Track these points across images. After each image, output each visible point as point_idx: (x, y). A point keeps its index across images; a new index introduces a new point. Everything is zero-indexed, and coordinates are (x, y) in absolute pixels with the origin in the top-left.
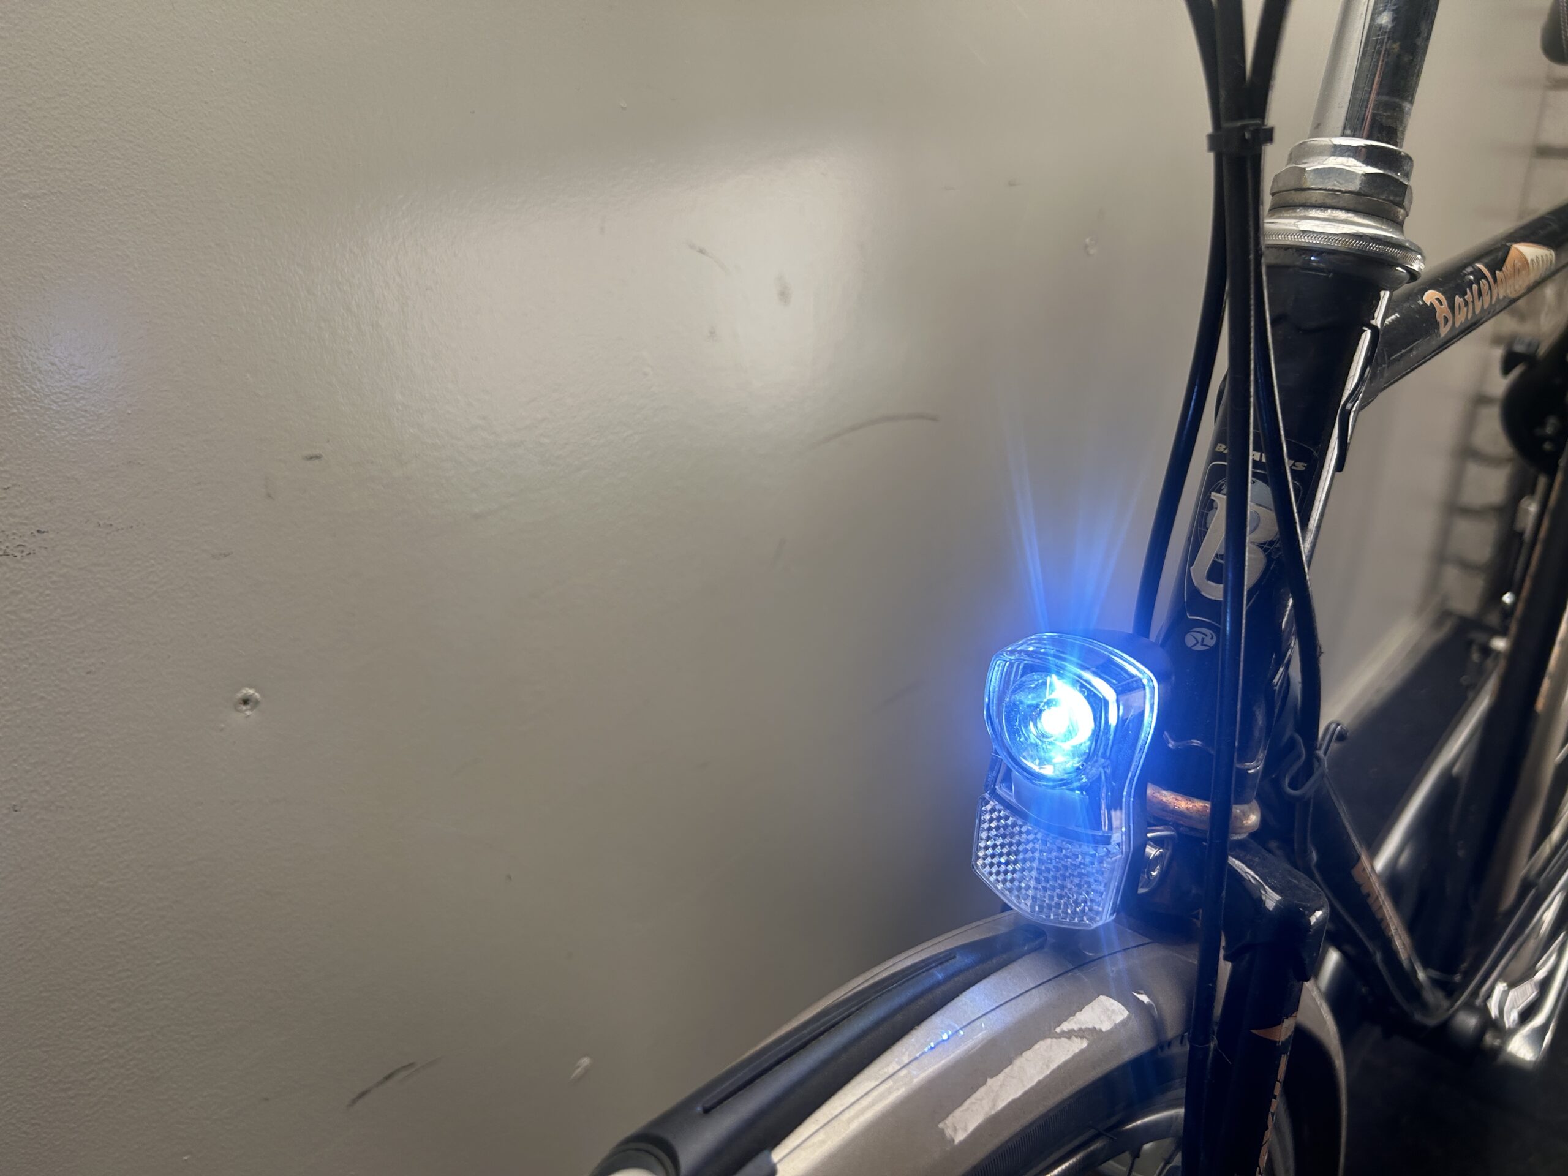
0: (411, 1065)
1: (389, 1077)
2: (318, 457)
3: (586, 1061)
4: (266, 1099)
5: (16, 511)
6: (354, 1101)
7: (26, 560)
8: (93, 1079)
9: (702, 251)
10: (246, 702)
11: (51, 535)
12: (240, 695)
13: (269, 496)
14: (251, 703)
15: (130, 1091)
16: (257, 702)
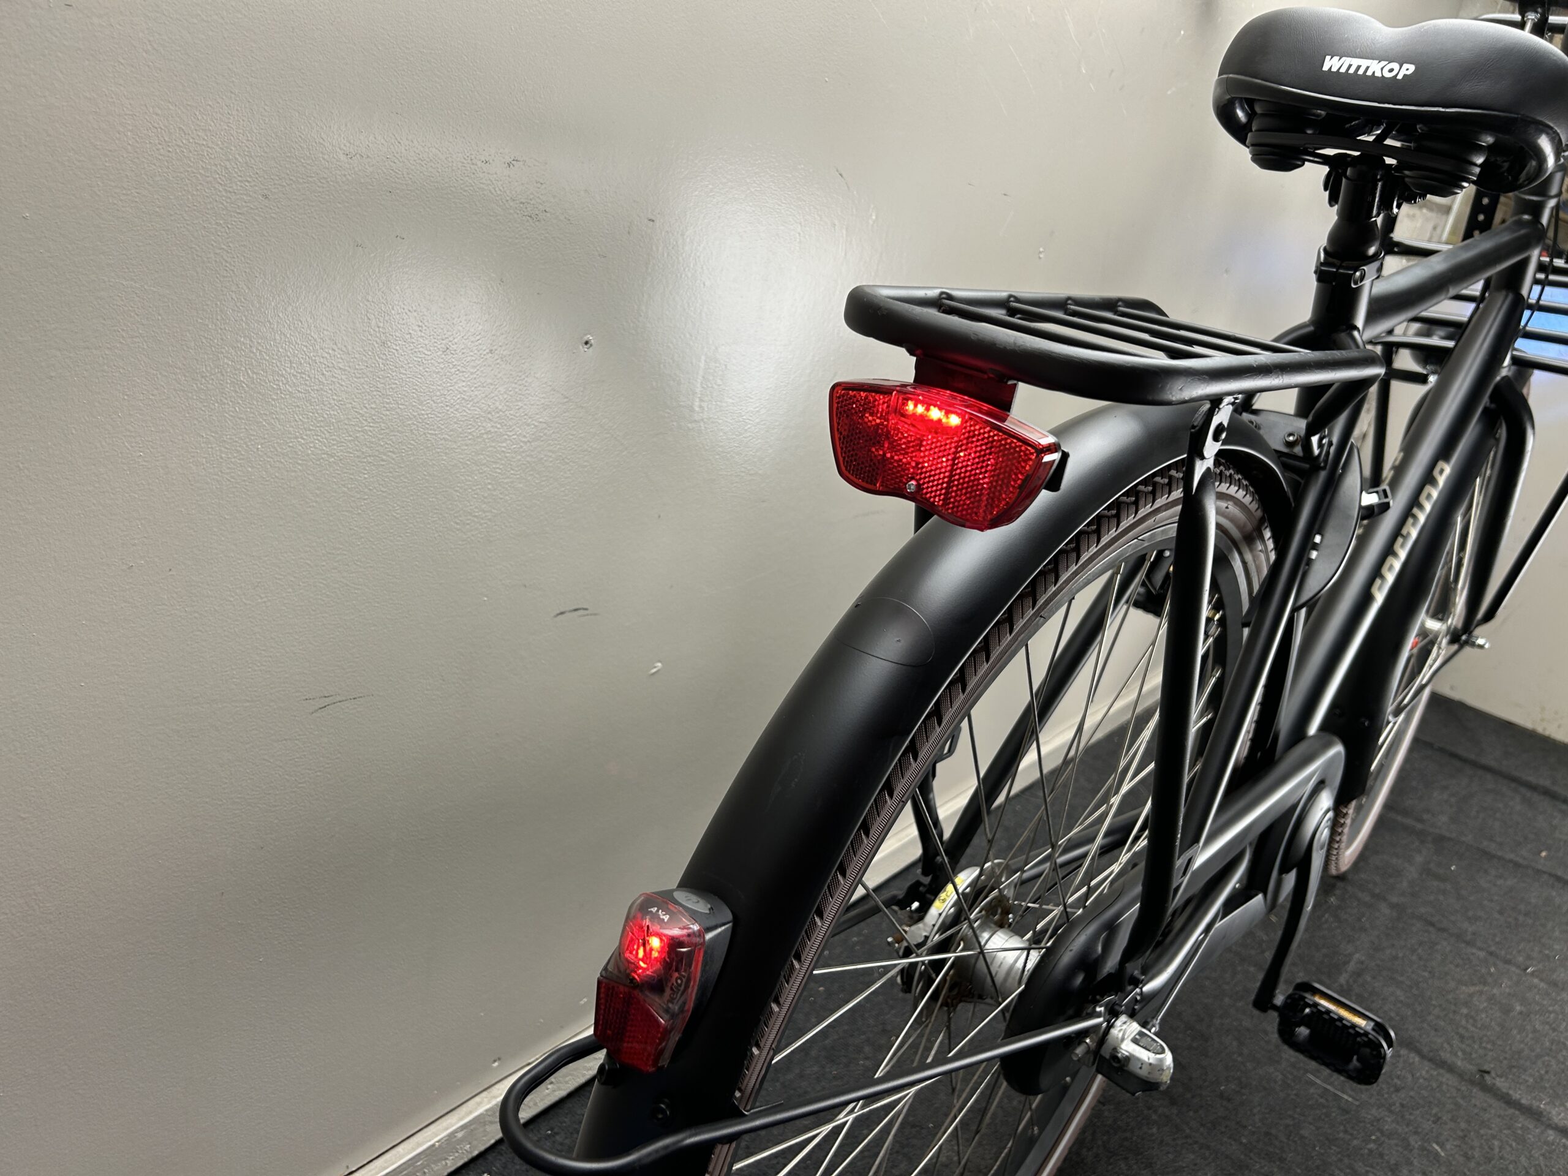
0: (586, 609)
1: (576, 610)
2: (653, 221)
3: (659, 664)
4: (525, 586)
5: (541, 197)
6: (558, 615)
7: (537, 223)
8: (468, 524)
9: (841, 175)
10: (586, 343)
11: (548, 215)
12: (586, 338)
13: (629, 233)
14: (588, 345)
15: (479, 541)
16: (591, 345)
